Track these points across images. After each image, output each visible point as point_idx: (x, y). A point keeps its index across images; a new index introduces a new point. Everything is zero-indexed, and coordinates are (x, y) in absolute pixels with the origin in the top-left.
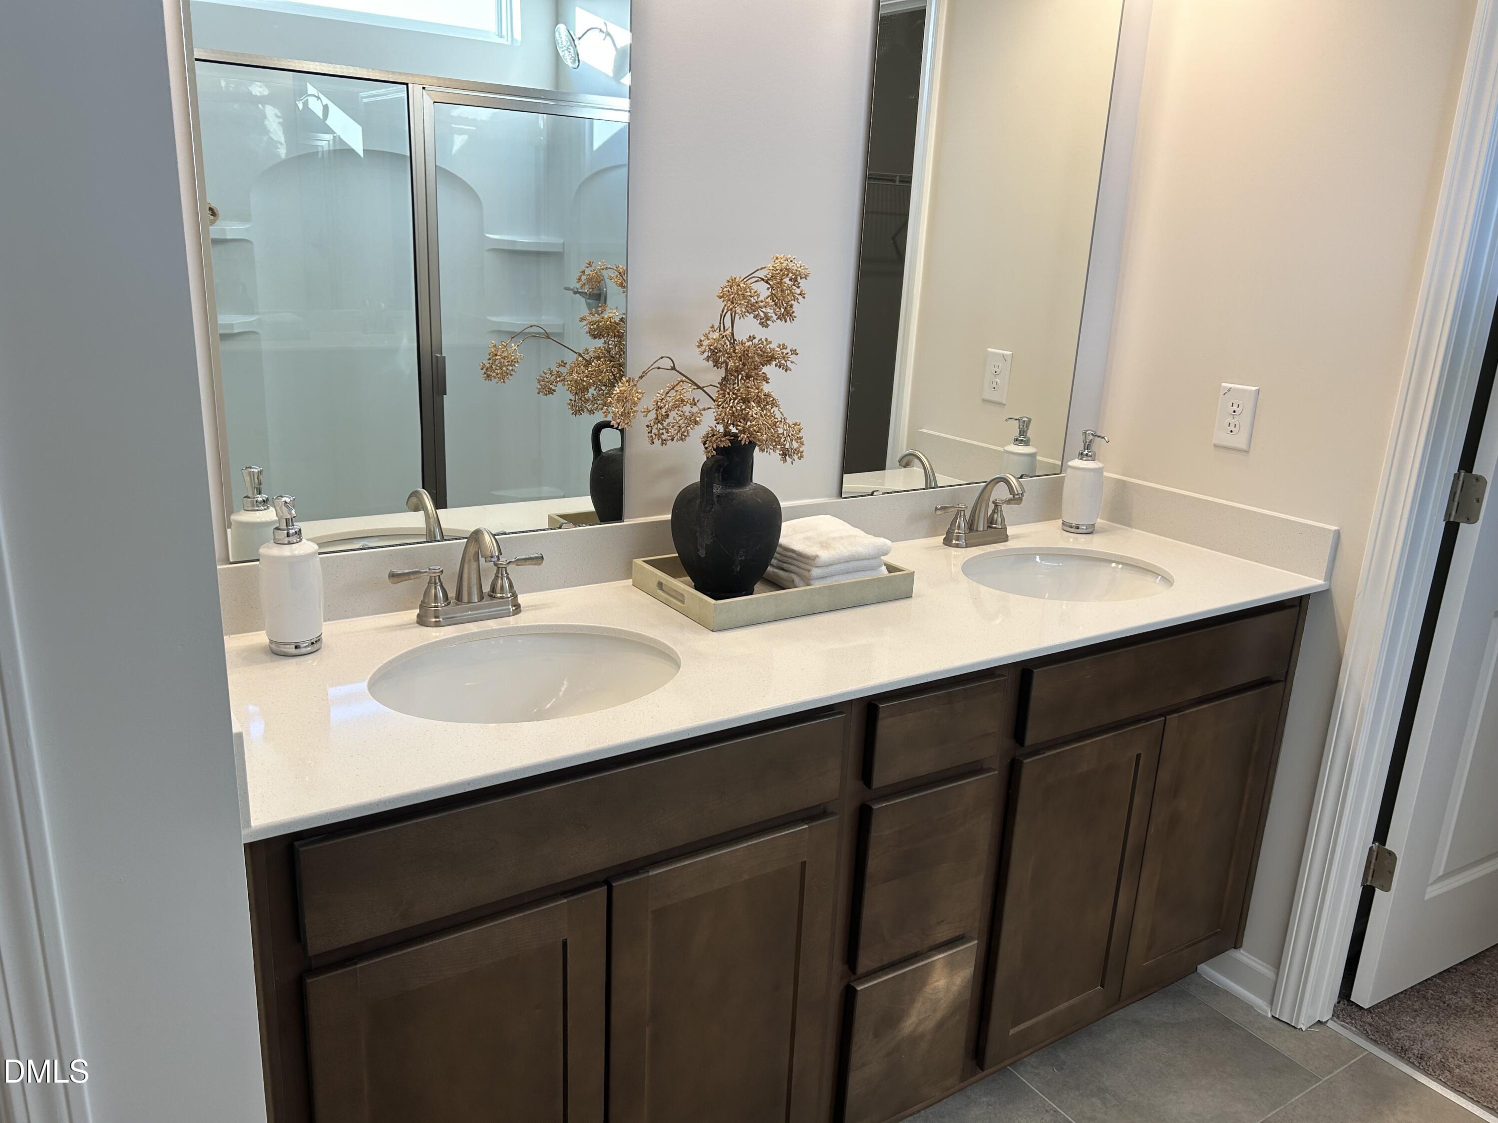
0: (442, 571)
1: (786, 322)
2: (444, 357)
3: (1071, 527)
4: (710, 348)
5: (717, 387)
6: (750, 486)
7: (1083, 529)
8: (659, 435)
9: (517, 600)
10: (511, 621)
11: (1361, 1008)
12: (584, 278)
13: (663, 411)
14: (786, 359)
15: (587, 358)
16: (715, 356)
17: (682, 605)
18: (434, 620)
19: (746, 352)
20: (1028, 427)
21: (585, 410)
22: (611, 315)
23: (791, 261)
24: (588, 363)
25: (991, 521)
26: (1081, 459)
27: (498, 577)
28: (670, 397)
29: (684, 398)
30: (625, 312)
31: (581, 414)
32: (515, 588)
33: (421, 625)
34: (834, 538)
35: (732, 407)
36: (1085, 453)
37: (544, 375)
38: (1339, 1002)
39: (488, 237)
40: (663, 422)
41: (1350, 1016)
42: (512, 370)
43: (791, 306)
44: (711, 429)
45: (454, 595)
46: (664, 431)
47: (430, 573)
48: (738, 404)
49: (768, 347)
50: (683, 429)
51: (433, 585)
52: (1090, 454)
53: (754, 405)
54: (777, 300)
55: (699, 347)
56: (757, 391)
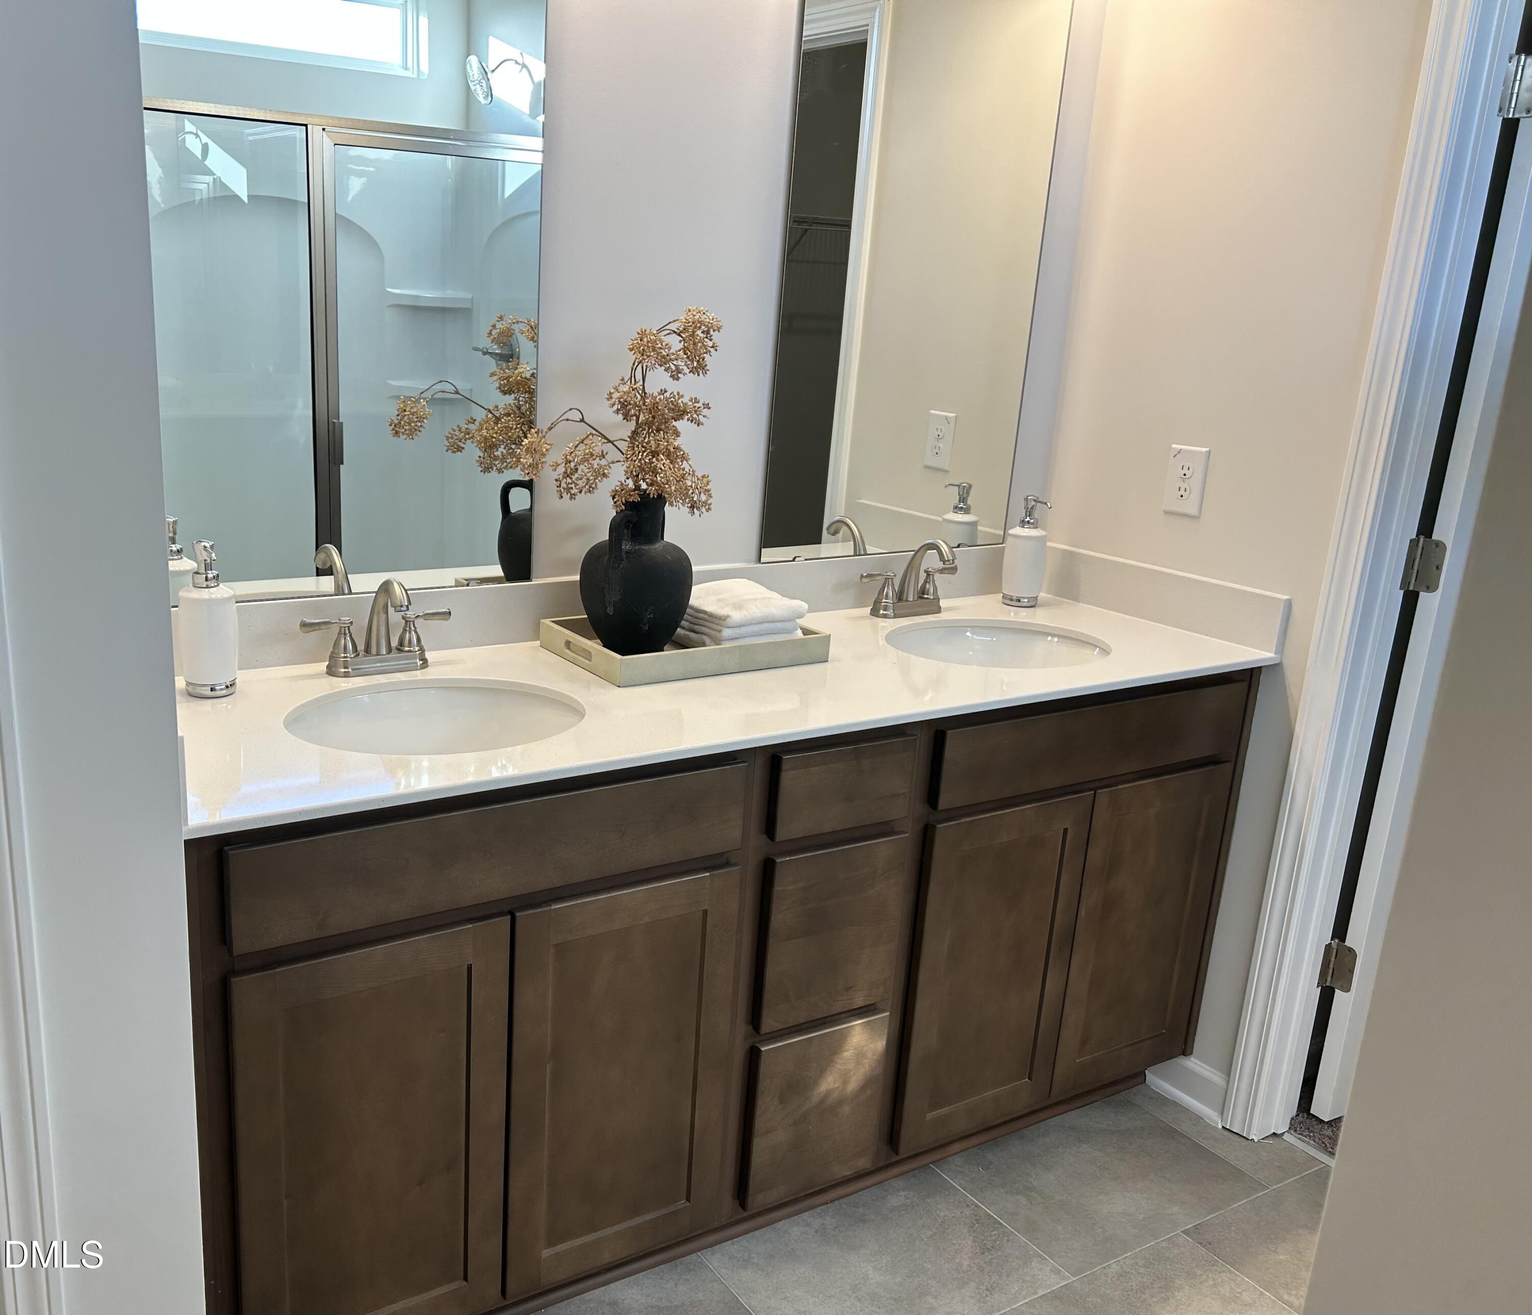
0: (351, 623)
1: (698, 375)
2: (342, 423)
3: (1011, 600)
4: (620, 401)
5: (626, 441)
6: (660, 543)
7: (1024, 602)
8: (568, 490)
9: (424, 655)
10: (419, 675)
11: (1321, 1121)
12: (494, 332)
13: (572, 465)
14: (698, 413)
15: (497, 415)
16: (625, 409)
17: (589, 663)
18: (343, 670)
19: (656, 405)
20: (968, 493)
21: (495, 468)
22: (522, 370)
23: (704, 313)
24: (498, 420)
25: (923, 591)
26: (1023, 527)
27: (406, 630)
28: (579, 451)
29: (594, 452)
30: (535, 367)
31: (490, 472)
32: (423, 643)
33: (331, 675)
34: (747, 600)
35: (640, 460)
36: (1026, 520)
37: (452, 432)
38: (1297, 1115)
39: (389, 292)
40: (572, 476)
41: (1308, 1129)
42: (421, 426)
43: (703, 359)
44: (619, 483)
45: (363, 648)
46: (573, 486)
47: (340, 623)
48: (646, 456)
49: (680, 401)
50: (591, 482)
51: (343, 635)
52: (1032, 521)
53: (663, 458)
54: (689, 353)
55: (608, 399)
56: (666, 444)
